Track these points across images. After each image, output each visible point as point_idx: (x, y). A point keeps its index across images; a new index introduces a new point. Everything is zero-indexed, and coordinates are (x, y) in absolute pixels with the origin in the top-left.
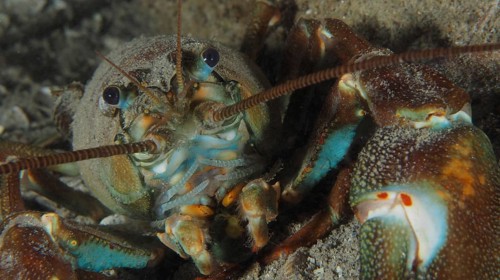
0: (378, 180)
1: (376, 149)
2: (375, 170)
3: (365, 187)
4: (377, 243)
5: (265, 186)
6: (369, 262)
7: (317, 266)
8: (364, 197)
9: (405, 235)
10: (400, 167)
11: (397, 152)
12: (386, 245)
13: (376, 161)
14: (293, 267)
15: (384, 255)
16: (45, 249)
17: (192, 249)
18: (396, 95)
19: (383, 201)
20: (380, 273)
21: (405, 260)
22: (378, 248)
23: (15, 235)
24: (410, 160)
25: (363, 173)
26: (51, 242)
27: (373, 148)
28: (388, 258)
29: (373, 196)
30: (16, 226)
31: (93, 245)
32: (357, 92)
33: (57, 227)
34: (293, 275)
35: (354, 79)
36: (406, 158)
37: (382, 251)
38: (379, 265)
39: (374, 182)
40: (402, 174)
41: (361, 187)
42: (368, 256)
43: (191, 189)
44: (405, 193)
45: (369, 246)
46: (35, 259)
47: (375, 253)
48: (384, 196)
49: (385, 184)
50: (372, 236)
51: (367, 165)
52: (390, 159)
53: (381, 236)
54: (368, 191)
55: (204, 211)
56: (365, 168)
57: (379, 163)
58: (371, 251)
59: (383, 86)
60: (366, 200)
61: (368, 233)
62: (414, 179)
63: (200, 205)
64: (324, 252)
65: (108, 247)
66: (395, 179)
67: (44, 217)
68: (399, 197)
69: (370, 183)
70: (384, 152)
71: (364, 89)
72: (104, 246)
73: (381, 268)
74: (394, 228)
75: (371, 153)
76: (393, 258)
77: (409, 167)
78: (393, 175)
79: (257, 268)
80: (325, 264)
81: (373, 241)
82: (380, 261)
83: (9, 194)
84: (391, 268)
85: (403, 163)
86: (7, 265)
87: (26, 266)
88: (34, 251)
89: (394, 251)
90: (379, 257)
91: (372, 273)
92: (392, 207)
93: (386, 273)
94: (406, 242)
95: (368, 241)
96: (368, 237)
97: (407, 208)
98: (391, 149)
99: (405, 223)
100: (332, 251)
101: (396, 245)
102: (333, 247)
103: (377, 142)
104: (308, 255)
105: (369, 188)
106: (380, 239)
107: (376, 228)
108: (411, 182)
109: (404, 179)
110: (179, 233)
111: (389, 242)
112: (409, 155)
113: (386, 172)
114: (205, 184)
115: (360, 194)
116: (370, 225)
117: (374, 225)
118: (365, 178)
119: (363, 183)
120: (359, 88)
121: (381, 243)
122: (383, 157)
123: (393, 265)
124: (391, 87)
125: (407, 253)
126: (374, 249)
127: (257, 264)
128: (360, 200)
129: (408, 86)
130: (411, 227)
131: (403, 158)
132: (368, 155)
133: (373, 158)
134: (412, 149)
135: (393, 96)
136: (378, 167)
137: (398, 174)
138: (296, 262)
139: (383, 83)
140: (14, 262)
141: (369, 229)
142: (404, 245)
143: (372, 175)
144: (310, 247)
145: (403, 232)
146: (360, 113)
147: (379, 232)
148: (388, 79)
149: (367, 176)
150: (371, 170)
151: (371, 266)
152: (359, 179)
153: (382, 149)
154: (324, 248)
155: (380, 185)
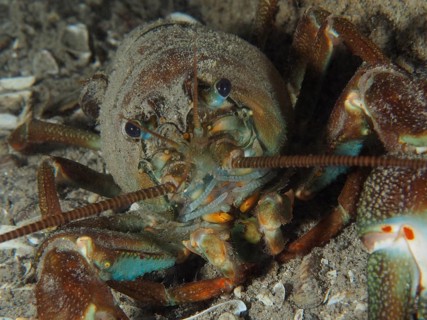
0: (382, 211)
1: (381, 178)
2: (380, 201)
3: (371, 218)
4: (383, 276)
5: (279, 199)
6: (376, 294)
7: (330, 268)
8: (370, 229)
9: (408, 267)
10: (402, 196)
11: (400, 181)
12: (391, 277)
13: (381, 191)
14: (308, 270)
15: (390, 287)
16: (82, 275)
17: (217, 261)
18: (399, 120)
19: (387, 234)
20: (386, 304)
21: (409, 290)
22: (384, 280)
23: (54, 261)
24: (412, 189)
25: (368, 203)
26: (86, 265)
27: (378, 177)
28: (393, 289)
29: (378, 228)
30: (54, 250)
31: (125, 259)
32: (363, 111)
33: (91, 250)
34: (308, 279)
35: (359, 98)
36: (409, 187)
37: (387, 283)
38: (385, 297)
39: (379, 213)
40: (405, 203)
41: (367, 219)
42: (375, 289)
43: (212, 200)
44: (407, 226)
45: (375, 278)
46: (73, 286)
47: (381, 285)
48: (388, 229)
49: (389, 216)
50: (378, 268)
51: (372, 195)
52: (394, 189)
53: (387, 269)
54: (373, 223)
55: (224, 217)
56: (370, 199)
57: (383, 194)
58: (377, 283)
59: (386, 110)
60: (371, 232)
61: (374, 266)
62: (416, 209)
63: (221, 212)
64: (336, 253)
65: (138, 258)
66: (398, 210)
67: (79, 240)
68: (402, 230)
69: (375, 215)
70: (387, 181)
71: (368, 109)
72: (135, 258)
73: (387, 300)
74: (398, 261)
75: (376, 183)
76: (398, 289)
77: (412, 196)
78: (396, 205)
79: (276, 268)
80: (338, 265)
81: (379, 273)
82: (386, 292)
83: (45, 195)
84: (396, 299)
85: (405, 193)
86: (50, 289)
87: (66, 293)
88: (72, 278)
89: (398, 282)
90: (386, 289)
91: (379, 305)
92: (396, 239)
93: (392, 304)
94: (409, 273)
95: (374, 274)
96: (375, 270)
97: (410, 242)
98: (395, 178)
99: (408, 256)
100: (344, 252)
101: (401, 276)
102: (345, 248)
103: (381, 172)
104: (321, 257)
105: (374, 219)
106: (386, 272)
107: (382, 261)
108: (413, 213)
109: (407, 210)
110: (203, 246)
111: (393, 274)
112: (411, 184)
113: (390, 203)
114: (224, 196)
115: (366, 226)
116: (376, 258)
117: (380, 258)
118: (370, 209)
119: (369, 215)
120: (364, 107)
121: (387, 276)
122: (386, 187)
123: (399, 296)
124: (394, 111)
125: (410, 283)
126: (380, 281)
127: (276, 263)
128: (367, 231)
129: (409, 109)
130: (413, 258)
131: (405, 188)
132: (373, 184)
133: (377, 188)
134: (414, 177)
135: (396, 121)
136: (383, 198)
137: (401, 204)
138: (310, 266)
139: (387, 106)
140: (55, 286)
141: (375, 262)
142: (408, 276)
143: (377, 206)
144: (323, 246)
145: (406, 264)
146: (365, 132)
147: (385, 265)
148: (391, 103)
149: (373, 208)
150: (376, 202)
151: (378, 299)
152: (364, 210)
153: (386, 178)
154: (336, 248)
155: (385, 217)
